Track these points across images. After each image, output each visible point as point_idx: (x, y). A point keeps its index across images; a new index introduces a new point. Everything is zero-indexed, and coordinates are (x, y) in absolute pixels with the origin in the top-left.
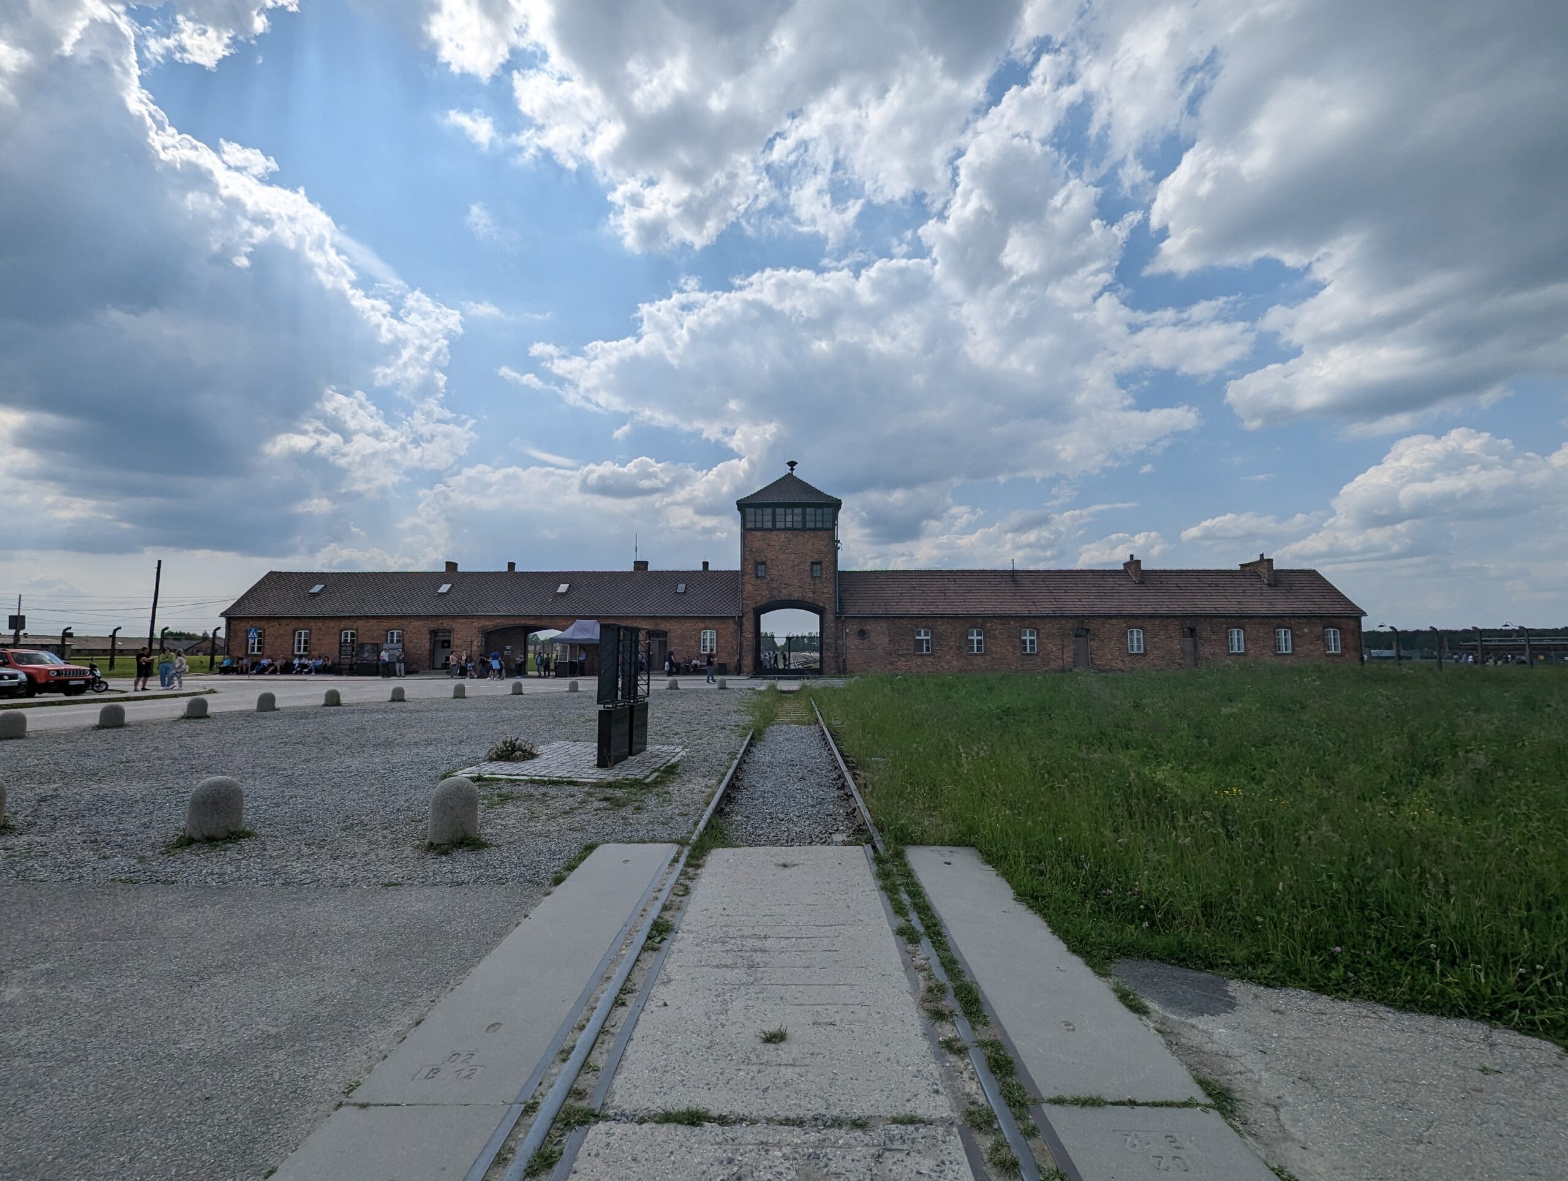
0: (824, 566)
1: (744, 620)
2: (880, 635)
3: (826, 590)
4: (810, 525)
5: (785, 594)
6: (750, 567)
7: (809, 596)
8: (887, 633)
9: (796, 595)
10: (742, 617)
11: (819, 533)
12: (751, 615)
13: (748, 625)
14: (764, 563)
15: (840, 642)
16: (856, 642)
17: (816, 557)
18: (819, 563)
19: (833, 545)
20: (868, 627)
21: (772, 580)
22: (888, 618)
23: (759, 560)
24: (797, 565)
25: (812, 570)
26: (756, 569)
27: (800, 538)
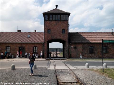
0: (65, 30)
1: (45, 44)
2: (80, 48)
3: (66, 36)
4: (62, 19)
5: (55, 37)
6: (46, 30)
7: (62, 38)
8: (82, 47)
9: (58, 38)
10: (44, 43)
11: (64, 22)
12: (47, 43)
13: (46, 46)
14: (50, 29)
15: (70, 50)
16: (74, 50)
17: (64, 28)
18: (64, 29)
19: (68, 25)
20: (77, 46)
21: (52, 34)
22: (82, 44)
23: (49, 28)
24: (59, 30)
25: (62, 31)
26: (48, 31)
27: (59, 23)
